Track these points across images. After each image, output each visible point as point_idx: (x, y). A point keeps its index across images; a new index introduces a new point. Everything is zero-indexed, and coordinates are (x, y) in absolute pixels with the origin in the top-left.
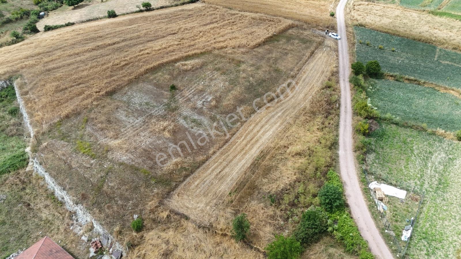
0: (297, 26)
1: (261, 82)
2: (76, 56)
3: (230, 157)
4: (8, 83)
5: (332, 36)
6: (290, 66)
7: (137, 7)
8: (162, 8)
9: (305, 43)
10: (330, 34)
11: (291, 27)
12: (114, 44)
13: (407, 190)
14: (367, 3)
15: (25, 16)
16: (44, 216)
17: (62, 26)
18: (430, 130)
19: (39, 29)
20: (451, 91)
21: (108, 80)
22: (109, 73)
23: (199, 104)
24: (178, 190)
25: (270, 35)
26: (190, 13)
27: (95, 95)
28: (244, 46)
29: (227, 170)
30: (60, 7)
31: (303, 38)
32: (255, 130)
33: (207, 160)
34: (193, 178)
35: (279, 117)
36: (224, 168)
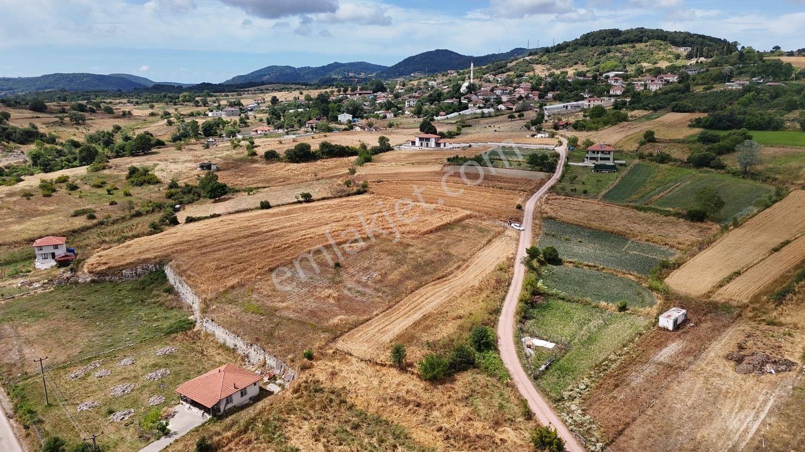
0: (475, 216)
1: (430, 263)
2: (231, 242)
3: (393, 319)
4: (158, 267)
5: (515, 227)
6: (463, 251)
7: (296, 198)
8: (323, 199)
9: (482, 232)
10: (513, 225)
11: (469, 217)
12: (272, 231)
13: (557, 343)
14: (564, 197)
15: (157, 209)
16: (218, 360)
17: (206, 218)
18: (594, 304)
19: (179, 221)
20: (629, 276)
21: (271, 259)
22: (270, 254)
23: (364, 279)
24: (343, 337)
25: (443, 223)
26: (357, 203)
27: (258, 271)
28: (414, 232)
29: (389, 327)
30: (197, 200)
31: (481, 228)
32: (419, 301)
33: (370, 319)
34: (357, 331)
35: (445, 292)
36: (387, 325)
